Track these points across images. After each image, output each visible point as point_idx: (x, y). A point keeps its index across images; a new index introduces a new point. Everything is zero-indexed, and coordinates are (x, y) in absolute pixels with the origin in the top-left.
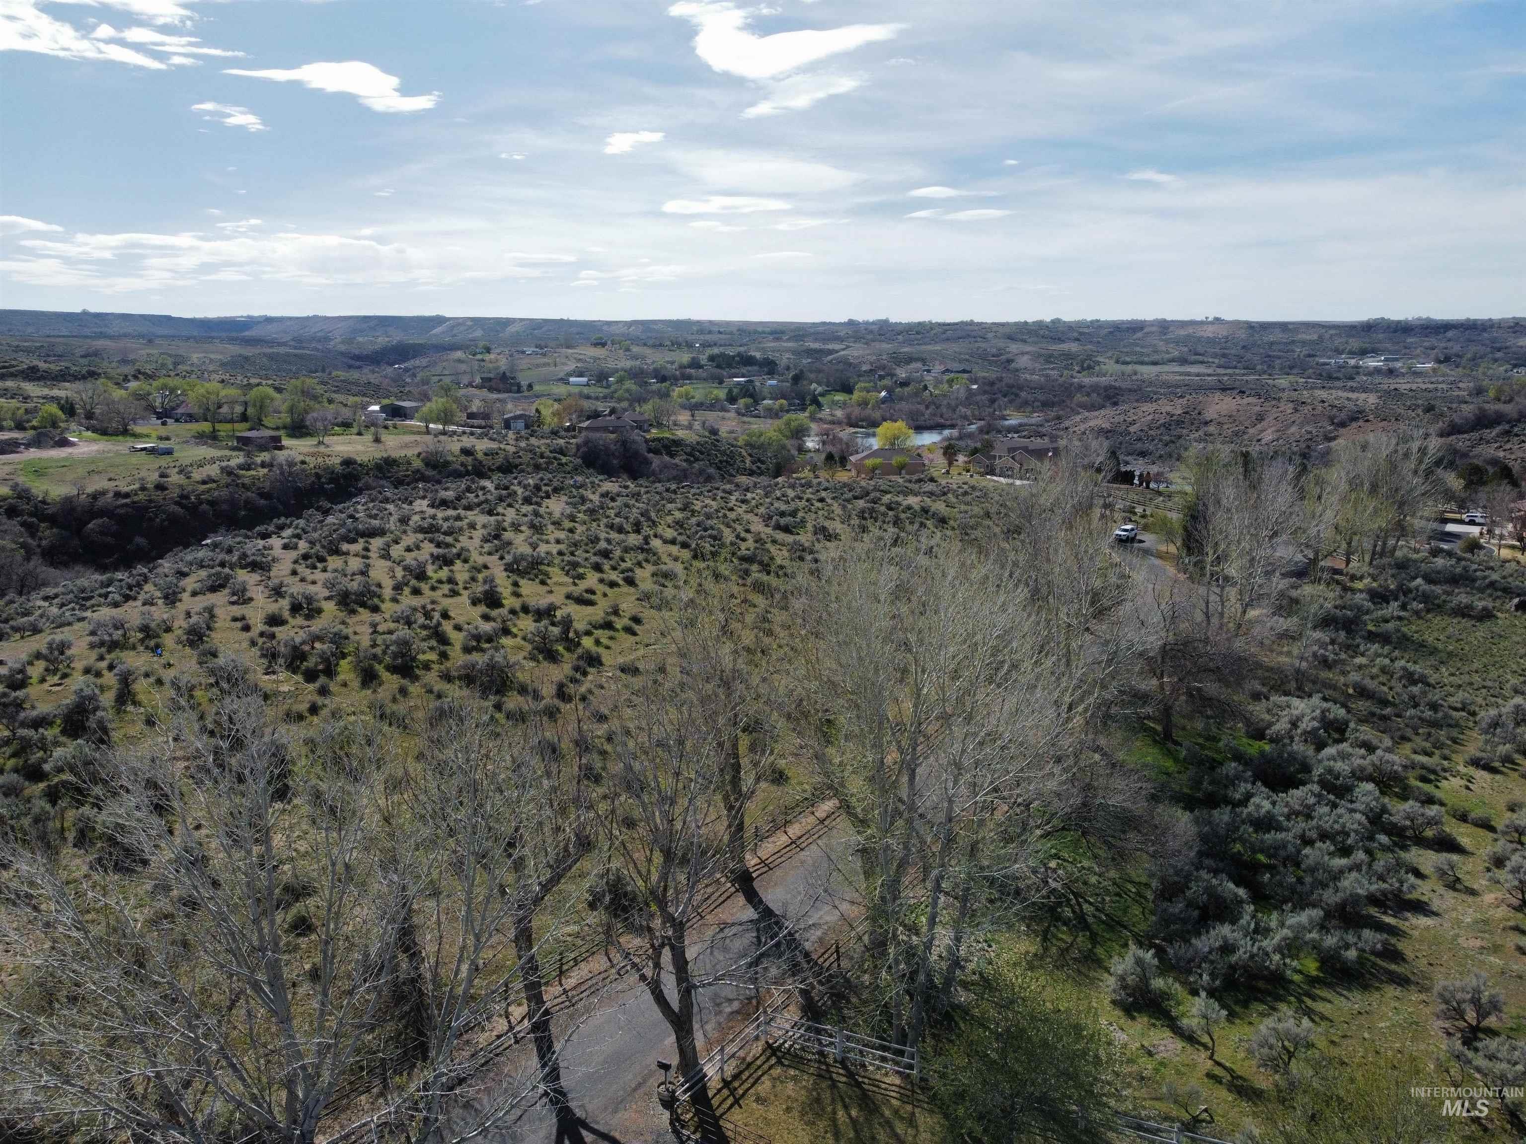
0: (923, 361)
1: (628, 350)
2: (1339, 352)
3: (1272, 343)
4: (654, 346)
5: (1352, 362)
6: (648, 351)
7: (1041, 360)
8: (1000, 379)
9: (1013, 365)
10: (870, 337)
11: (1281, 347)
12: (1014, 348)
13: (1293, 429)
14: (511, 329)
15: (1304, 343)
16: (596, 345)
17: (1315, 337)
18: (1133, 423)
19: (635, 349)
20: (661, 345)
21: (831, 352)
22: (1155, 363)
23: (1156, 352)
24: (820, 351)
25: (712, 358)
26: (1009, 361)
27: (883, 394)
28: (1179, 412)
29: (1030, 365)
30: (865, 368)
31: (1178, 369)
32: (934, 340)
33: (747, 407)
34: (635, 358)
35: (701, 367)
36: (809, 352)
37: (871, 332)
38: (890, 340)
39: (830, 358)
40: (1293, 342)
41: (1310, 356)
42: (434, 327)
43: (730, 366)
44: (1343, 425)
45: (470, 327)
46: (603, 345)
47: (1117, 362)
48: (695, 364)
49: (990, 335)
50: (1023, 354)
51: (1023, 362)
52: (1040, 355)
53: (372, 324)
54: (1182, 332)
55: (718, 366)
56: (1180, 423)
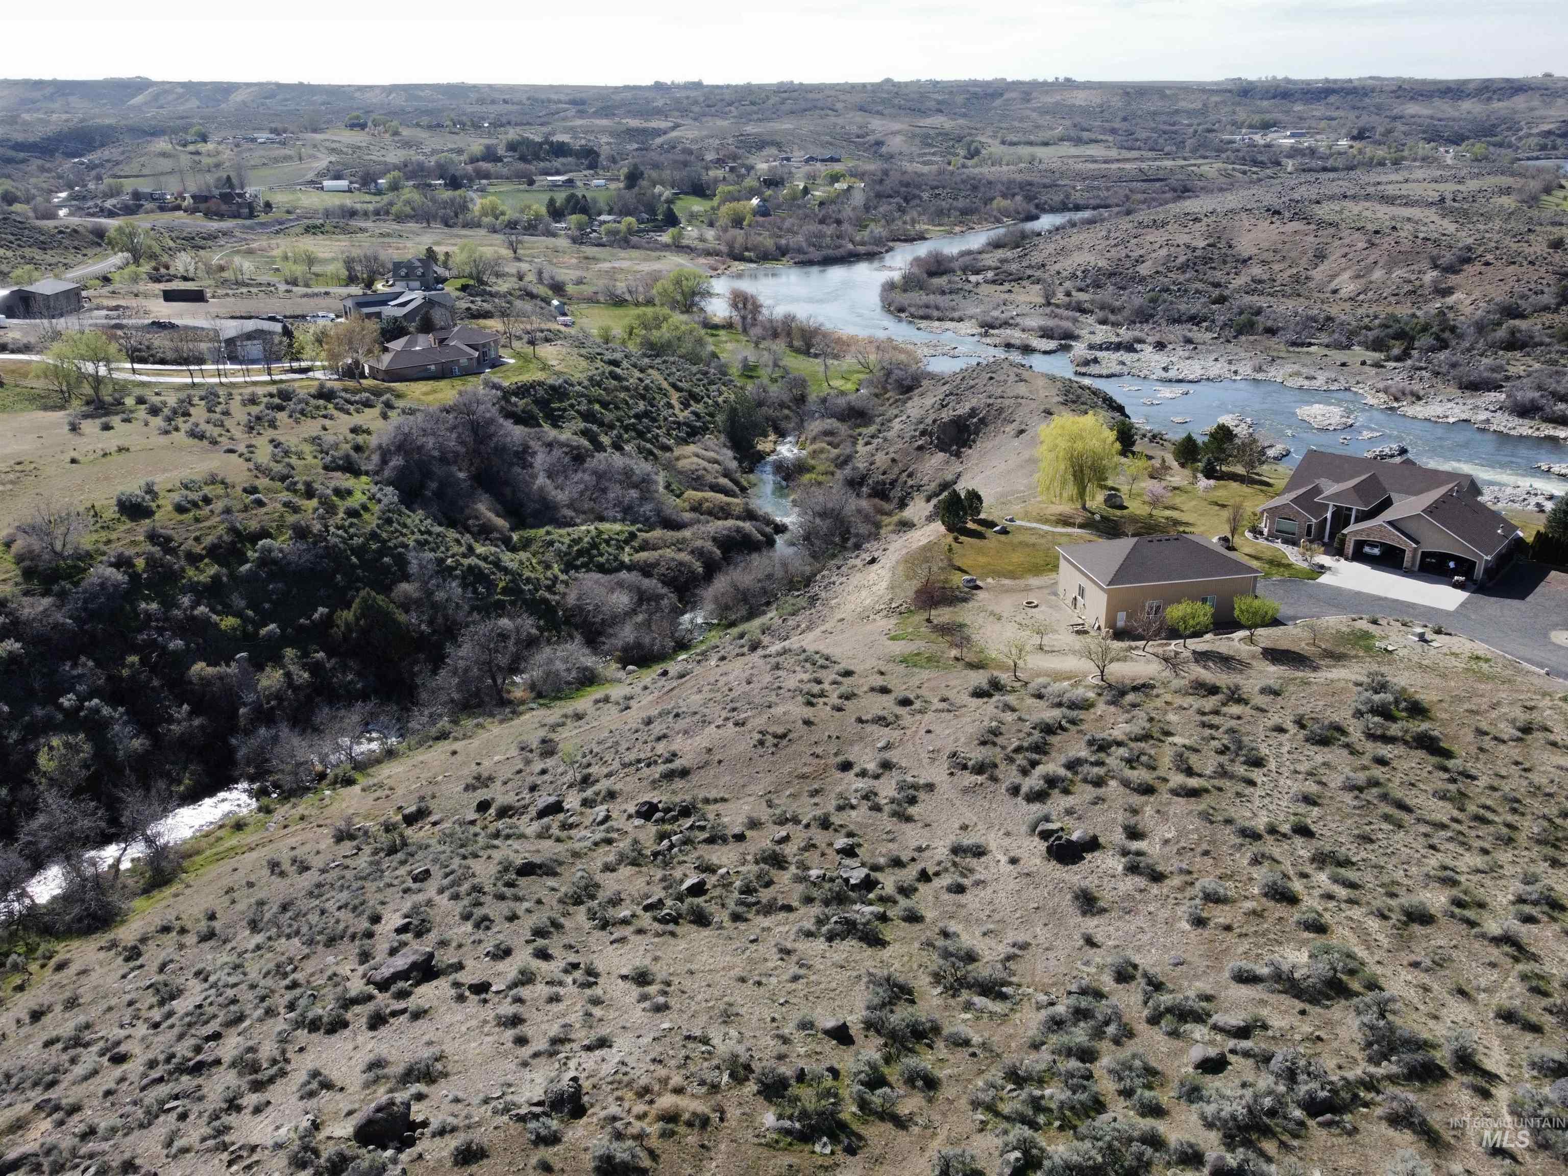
0: (779, 145)
1: (396, 133)
2: (1237, 126)
3: (1155, 113)
4: (430, 127)
5: (1258, 138)
6: (422, 134)
7: (917, 141)
8: (886, 173)
9: (884, 150)
10: (696, 109)
11: (1164, 118)
12: (877, 125)
13: (1378, 274)
14: (238, 97)
15: (1190, 113)
16: (352, 126)
17: (1198, 105)
18: (1140, 260)
19: (406, 132)
20: (439, 125)
21: (658, 133)
22: (1046, 144)
23: (1038, 127)
24: (644, 131)
25: (512, 147)
26: (879, 143)
27: (755, 201)
28: (1202, 244)
29: (905, 149)
30: (710, 156)
31: (1074, 151)
32: (776, 113)
33: (581, 228)
34: (407, 144)
35: (499, 159)
36: (632, 133)
37: (696, 102)
38: (724, 115)
39: (659, 141)
40: (1177, 112)
41: (1210, 131)
42: (134, 96)
43: (537, 158)
44: (1451, 269)
45: (180, 96)
46: (363, 126)
47: (1003, 143)
48: (490, 156)
49: (839, 106)
50: (894, 133)
51: (896, 144)
52: (914, 136)
53: (48, 91)
54: (1049, 100)
55: (523, 158)
56: (1207, 260)
